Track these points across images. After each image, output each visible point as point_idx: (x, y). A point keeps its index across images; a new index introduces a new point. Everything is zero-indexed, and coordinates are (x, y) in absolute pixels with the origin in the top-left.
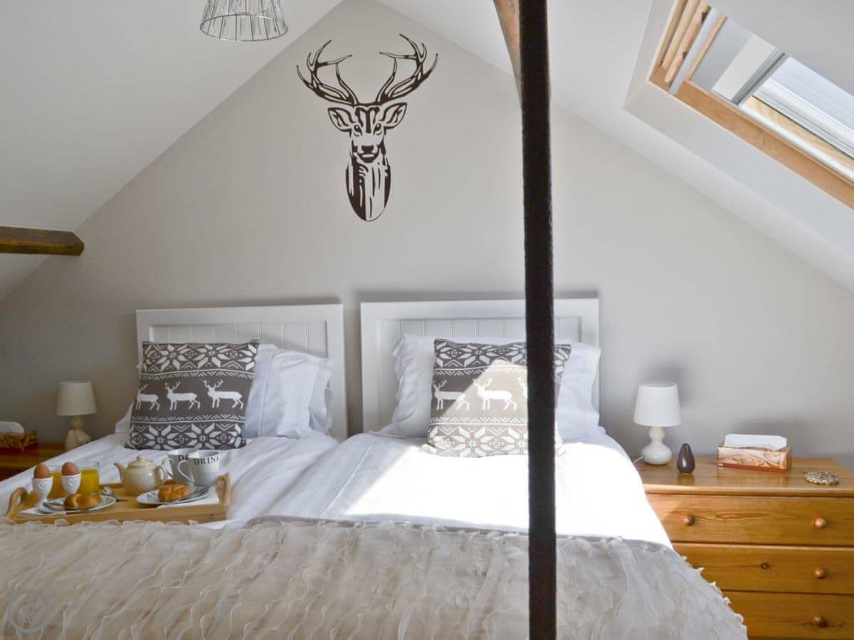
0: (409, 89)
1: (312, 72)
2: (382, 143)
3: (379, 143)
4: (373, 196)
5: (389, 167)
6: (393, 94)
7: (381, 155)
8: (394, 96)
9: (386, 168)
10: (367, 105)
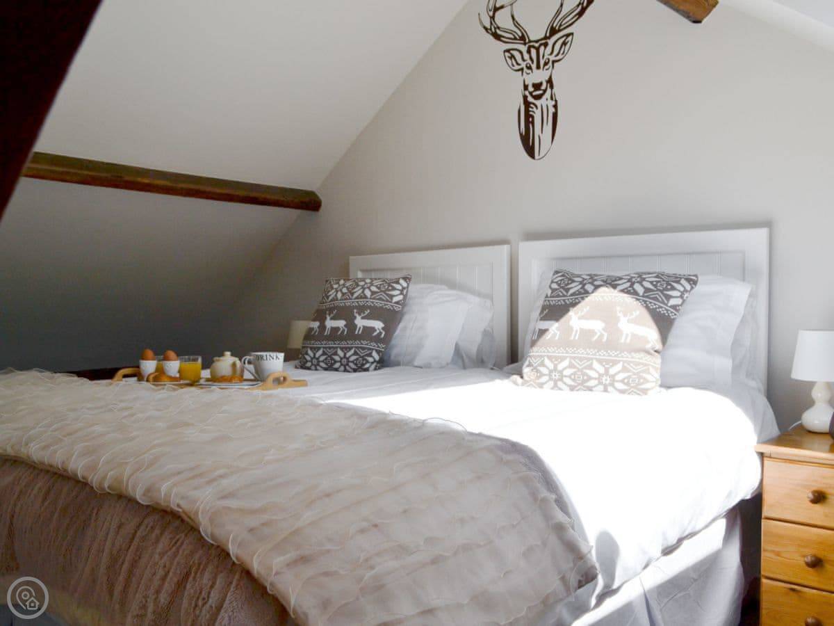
0: (576, 17)
1: (491, 17)
2: (550, 78)
3: (547, 79)
4: (542, 133)
5: (556, 101)
6: (561, 25)
7: (549, 90)
8: (562, 27)
9: (553, 103)
10: (537, 42)
